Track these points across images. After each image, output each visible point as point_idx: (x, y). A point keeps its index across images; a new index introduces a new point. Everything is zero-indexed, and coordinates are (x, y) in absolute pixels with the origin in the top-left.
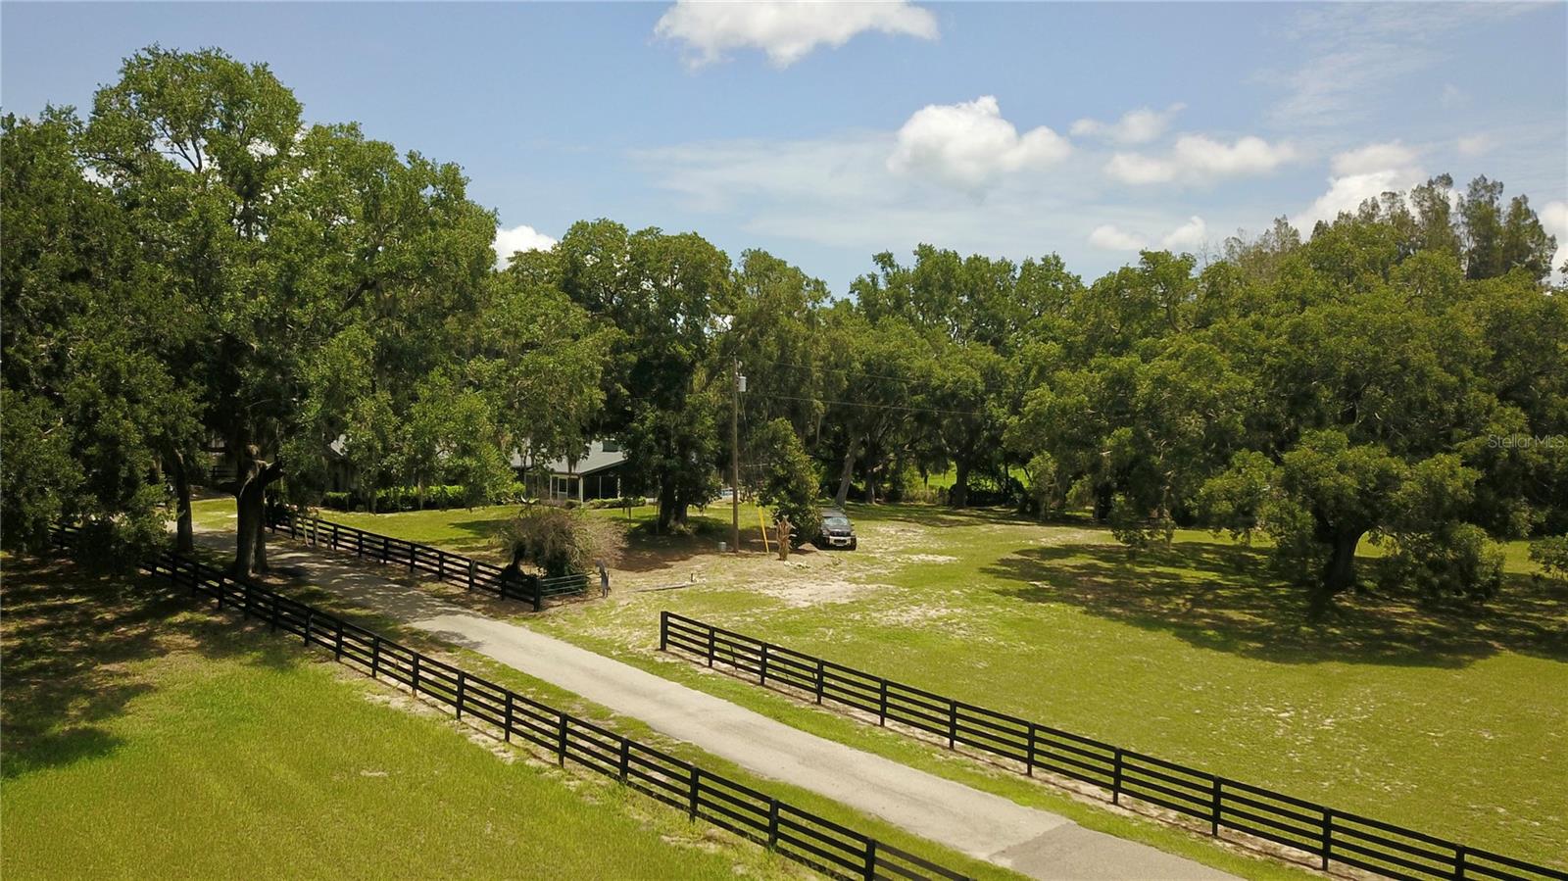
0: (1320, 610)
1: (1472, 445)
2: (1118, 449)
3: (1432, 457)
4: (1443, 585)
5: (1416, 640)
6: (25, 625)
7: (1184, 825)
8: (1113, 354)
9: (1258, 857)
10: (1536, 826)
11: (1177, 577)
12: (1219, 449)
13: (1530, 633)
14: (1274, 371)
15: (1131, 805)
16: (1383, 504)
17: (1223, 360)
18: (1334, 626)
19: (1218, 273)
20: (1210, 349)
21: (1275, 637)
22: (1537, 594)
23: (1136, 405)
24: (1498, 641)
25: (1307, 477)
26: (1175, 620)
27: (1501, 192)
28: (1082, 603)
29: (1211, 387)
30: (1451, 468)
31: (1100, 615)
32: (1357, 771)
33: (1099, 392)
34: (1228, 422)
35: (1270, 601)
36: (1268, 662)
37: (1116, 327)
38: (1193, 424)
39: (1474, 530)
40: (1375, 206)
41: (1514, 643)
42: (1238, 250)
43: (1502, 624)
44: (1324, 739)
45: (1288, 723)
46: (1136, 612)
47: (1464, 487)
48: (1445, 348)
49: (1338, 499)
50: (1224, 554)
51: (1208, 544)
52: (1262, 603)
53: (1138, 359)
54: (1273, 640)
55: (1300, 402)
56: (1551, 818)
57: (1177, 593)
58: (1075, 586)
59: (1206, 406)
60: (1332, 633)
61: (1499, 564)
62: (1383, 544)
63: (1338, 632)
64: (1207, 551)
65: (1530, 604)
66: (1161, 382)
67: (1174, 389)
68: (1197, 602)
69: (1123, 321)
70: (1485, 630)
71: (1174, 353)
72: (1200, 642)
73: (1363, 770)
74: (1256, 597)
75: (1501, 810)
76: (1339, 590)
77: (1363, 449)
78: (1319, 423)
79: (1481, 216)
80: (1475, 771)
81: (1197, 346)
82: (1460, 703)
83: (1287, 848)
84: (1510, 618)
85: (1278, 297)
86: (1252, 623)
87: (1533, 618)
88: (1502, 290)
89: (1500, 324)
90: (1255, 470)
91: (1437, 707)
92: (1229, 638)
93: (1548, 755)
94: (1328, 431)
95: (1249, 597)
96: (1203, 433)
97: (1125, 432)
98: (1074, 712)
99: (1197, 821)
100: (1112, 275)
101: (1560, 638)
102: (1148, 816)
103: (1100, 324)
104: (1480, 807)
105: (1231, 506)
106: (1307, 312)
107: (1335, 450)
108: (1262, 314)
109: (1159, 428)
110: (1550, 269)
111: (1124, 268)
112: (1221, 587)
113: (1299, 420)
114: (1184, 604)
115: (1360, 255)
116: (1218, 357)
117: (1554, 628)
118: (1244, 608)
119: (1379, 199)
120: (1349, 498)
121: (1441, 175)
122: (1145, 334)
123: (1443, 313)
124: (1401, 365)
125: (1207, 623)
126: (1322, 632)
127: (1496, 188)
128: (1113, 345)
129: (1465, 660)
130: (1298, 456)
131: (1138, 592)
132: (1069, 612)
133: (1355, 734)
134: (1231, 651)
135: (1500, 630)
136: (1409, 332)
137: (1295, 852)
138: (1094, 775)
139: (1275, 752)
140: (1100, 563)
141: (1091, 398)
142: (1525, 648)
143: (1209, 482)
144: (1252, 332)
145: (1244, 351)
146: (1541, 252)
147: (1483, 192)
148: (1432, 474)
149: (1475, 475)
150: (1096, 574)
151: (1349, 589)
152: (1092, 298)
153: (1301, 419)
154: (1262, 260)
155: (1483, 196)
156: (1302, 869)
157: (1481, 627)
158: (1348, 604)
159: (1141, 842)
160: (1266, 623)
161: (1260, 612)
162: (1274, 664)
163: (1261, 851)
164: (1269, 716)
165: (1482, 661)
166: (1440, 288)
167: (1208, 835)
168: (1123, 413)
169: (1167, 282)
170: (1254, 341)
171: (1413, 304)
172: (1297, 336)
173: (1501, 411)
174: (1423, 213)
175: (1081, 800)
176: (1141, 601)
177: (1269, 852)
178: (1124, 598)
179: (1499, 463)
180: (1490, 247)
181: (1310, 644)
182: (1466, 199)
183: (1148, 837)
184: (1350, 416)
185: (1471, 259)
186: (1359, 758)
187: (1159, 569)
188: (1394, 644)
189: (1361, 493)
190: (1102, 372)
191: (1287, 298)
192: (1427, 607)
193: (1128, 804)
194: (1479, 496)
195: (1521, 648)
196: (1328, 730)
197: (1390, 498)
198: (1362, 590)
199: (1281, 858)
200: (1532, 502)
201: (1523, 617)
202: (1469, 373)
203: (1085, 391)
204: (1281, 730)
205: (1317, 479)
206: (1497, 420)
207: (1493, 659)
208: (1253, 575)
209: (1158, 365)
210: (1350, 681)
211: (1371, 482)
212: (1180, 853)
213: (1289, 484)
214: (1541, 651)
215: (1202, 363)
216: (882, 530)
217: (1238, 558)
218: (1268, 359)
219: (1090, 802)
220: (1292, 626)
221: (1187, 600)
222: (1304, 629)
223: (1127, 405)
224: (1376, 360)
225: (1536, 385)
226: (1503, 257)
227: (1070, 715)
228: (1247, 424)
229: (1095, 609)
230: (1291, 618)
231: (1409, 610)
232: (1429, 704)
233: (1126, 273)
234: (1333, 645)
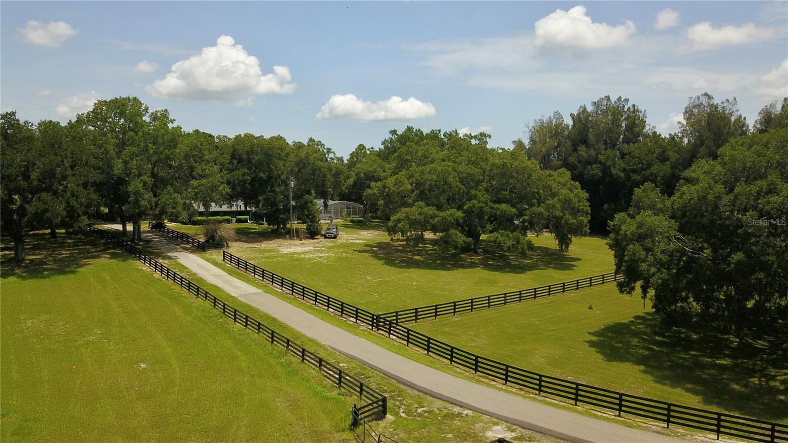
6: (72, 252)
24: (484, 266)
41: (488, 266)
58: (385, 249)
101: (508, 265)
125: (403, 259)
129: (457, 269)
135: (495, 263)
161: (428, 257)
165: (462, 270)
207: (468, 269)
216: (362, 233)
230: (433, 259)
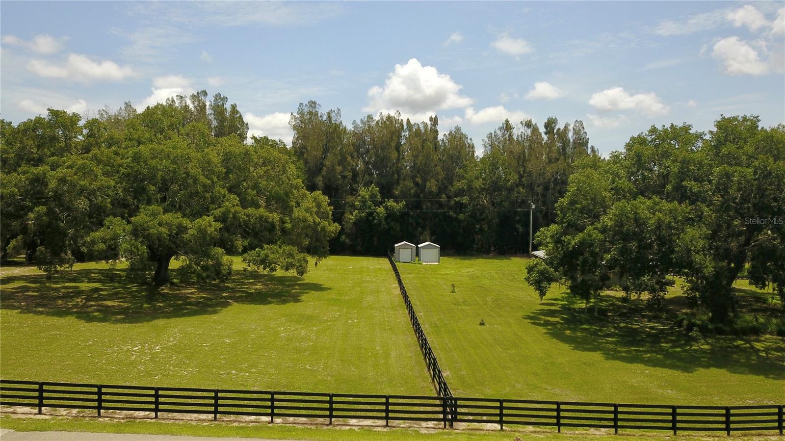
0: (152, 296)
1: (218, 212)
2: (39, 217)
3: (201, 218)
4: (208, 277)
5: (197, 304)
7: (81, 415)
8: (33, 165)
9: (122, 421)
10: (247, 375)
11: (77, 287)
12: (96, 216)
13: (244, 294)
14: (125, 176)
15: (50, 412)
16: (180, 240)
17: (98, 170)
18: (160, 302)
19: (93, 124)
20: (91, 164)
21: (131, 311)
22: (247, 278)
23: (48, 193)
24: (231, 300)
25: (144, 230)
26: (76, 310)
27: (227, 101)
28: (18, 308)
29: (92, 184)
30: (209, 222)
31: (30, 313)
32: (171, 368)
33: (24, 186)
34: (102, 203)
35: (128, 294)
36: (127, 324)
37: (34, 150)
38: (82, 204)
39: (220, 250)
40: (173, 101)
41: (237, 300)
42: (106, 116)
43: (232, 292)
44: (155, 356)
45: (138, 352)
46: (52, 308)
47: (215, 231)
48: (205, 167)
49: (159, 239)
50: (102, 273)
51: (94, 269)
52: (124, 296)
53: (48, 168)
54: (130, 313)
55: (139, 193)
56: (252, 370)
57: (77, 296)
58: (13, 299)
59: (90, 194)
60: (159, 306)
61: (231, 265)
62: (181, 260)
63: (162, 305)
64: (94, 273)
65: (243, 282)
66: (63, 180)
67: (70, 185)
68: (88, 299)
69: (39, 147)
70: (226, 296)
71: (70, 165)
72: (89, 319)
73: (174, 367)
74: (121, 293)
75: (233, 372)
76: (162, 285)
77: (170, 214)
78: (149, 203)
79: (219, 110)
80: (222, 357)
81: (83, 162)
82: (216, 329)
83: (137, 412)
84: (236, 289)
85: (126, 139)
86: (118, 306)
87: (244, 288)
88: (227, 142)
89: (227, 158)
90: (116, 226)
91: (207, 332)
92: (107, 315)
93: (251, 345)
94: (153, 206)
95: (117, 294)
96: (88, 209)
97: (42, 209)
98: (13, 369)
99: (89, 411)
100: (30, 121)
101: (255, 295)
102: (60, 416)
103: (24, 148)
104: (225, 372)
105: (105, 246)
106: (141, 147)
107: (157, 215)
108: (118, 147)
109: (62, 206)
110: (246, 137)
111: (37, 117)
112: (102, 290)
113: (139, 201)
114: (81, 301)
115: (166, 123)
116: (95, 168)
117: (253, 291)
118: (115, 299)
119: (175, 98)
120: (165, 238)
121: (202, 90)
122: (53, 155)
123: (203, 151)
124: (186, 174)
125: (94, 309)
126: (154, 306)
127: (225, 99)
128: (33, 160)
129: (218, 310)
130: (140, 218)
131: (54, 298)
132: (9, 313)
133: (170, 351)
134: (107, 322)
135: (232, 295)
136: (189, 159)
137: (142, 413)
138: (27, 401)
139: (131, 368)
140: (29, 285)
141: (19, 189)
142: (242, 301)
143: (92, 234)
144: (113, 156)
145: (109, 166)
146: (243, 129)
147: (219, 100)
148: (201, 225)
149: (219, 225)
150: (27, 291)
151: (167, 284)
152: (18, 132)
153: (140, 200)
154: (118, 123)
155: (219, 102)
156: (146, 421)
157: (224, 295)
158: (166, 291)
159: (56, 430)
160: (126, 305)
161: (122, 300)
162: (130, 325)
163: (124, 418)
164: (128, 350)
165: (225, 309)
166: (202, 140)
167: (95, 417)
168: (41, 198)
169: (64, 127)
170: (114, 161)
171: (190, 147)
172: (137, 158)
173: (229, 196)
174: (195, 107)
175: (18, 417)
176: (56, 302)
177: (128, 417)
178: (45, 302)
179: (229, 220)
180: (222, 125)
181: (148, 313)
182: (213, 103)
183: (62, 426)
184: (164, 199)
185: (216, 130)
186: (172, 362)
187: (67, 284)
188: (188, 307)
189: (170, 235)
190: (26, 175)
191: (130, 140)
192: (201, 289)
193: (47, 412)
194: (222, 235)
195: (240, 301)
196: (157, 352)
197: (183, 238)
198: (172, 284)
199: (134, 418)
200: (243, 237)
201: (240, 288)
202: (215, 179)
203: (15, 186)
204: (134, 356)
205: (148, 230)
206: (227, 200)
207: (230, 308)
208: (119, 282)
209: (60, 172)
210: (167, 327)
211: (174, 230)
212: (80, 430)
213: (135, 233)
214: (248, 301)
215: (86, 171)
217: (111, 275)
218: (122, 170)
219: (23, 417)
220: (139, 305)
221: (83, 299)
222: (145, 305)
223: (43, 193)
224: (174, 172)
225: (243, 185)
226: (228, 130)
227: (10, 371)
228: (112, 204)
229: (27, 310)
230: (139, 301)
231: (194, 291)
232: (203, 332)
233: (39, 120)
234: (160, 311)
